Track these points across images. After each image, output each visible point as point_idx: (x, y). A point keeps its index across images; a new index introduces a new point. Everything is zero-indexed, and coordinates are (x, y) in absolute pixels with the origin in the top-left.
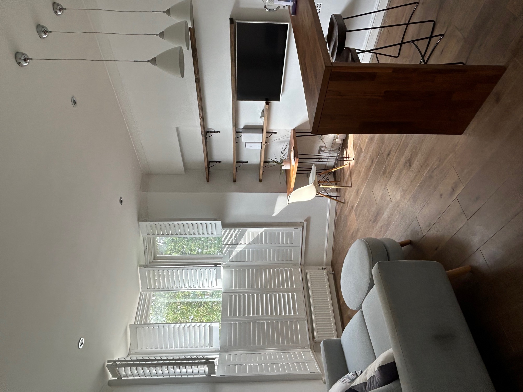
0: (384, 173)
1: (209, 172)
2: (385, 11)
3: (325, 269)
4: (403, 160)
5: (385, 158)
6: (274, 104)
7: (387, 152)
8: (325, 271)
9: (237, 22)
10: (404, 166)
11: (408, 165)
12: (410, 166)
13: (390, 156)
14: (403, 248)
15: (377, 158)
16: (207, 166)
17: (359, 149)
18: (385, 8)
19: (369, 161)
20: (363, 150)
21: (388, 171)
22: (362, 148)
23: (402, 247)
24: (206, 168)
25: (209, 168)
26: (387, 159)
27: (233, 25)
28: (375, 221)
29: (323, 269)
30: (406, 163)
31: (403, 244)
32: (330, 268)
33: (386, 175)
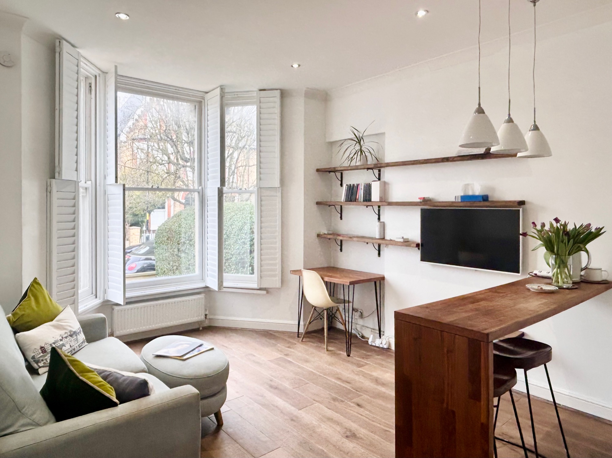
0: (335, 399)
1: (330, 172)
2: (552, 401)
3: (206, 318)
4: (354, 426)
5: (353, 401)
6: (417, 254)
7: (361, 402)
8: (203, 317)
9: (521, 210)
10: (346, 428)
11: (348, 434)
12: (347, 437)
13: (357, 407)
14: (213, 415)
15: (352, 388)
16: (337, 169)
17: (362, 363)
18: (557, 402)
19: (348, 378)
20: (360, 369)
21: (337, 403)
22: (363, 368)
23: (215, 414)
24: (334, 168)
25: (335, 171)
26: (353, 402)
27: (516, 204)
28: (271, 386)
29: (206, 315)
30: (350, 431)
31: (218, 416)
32: (207, 324)
33: (332, 402)
